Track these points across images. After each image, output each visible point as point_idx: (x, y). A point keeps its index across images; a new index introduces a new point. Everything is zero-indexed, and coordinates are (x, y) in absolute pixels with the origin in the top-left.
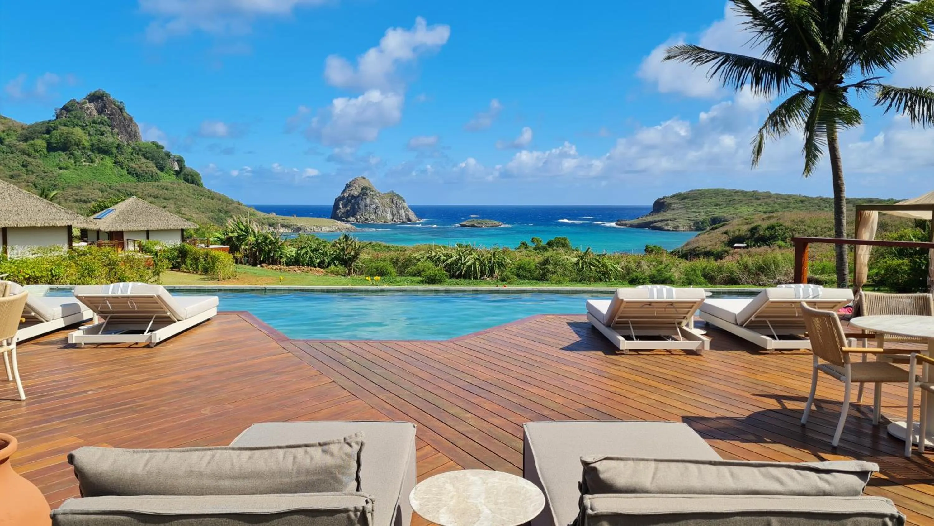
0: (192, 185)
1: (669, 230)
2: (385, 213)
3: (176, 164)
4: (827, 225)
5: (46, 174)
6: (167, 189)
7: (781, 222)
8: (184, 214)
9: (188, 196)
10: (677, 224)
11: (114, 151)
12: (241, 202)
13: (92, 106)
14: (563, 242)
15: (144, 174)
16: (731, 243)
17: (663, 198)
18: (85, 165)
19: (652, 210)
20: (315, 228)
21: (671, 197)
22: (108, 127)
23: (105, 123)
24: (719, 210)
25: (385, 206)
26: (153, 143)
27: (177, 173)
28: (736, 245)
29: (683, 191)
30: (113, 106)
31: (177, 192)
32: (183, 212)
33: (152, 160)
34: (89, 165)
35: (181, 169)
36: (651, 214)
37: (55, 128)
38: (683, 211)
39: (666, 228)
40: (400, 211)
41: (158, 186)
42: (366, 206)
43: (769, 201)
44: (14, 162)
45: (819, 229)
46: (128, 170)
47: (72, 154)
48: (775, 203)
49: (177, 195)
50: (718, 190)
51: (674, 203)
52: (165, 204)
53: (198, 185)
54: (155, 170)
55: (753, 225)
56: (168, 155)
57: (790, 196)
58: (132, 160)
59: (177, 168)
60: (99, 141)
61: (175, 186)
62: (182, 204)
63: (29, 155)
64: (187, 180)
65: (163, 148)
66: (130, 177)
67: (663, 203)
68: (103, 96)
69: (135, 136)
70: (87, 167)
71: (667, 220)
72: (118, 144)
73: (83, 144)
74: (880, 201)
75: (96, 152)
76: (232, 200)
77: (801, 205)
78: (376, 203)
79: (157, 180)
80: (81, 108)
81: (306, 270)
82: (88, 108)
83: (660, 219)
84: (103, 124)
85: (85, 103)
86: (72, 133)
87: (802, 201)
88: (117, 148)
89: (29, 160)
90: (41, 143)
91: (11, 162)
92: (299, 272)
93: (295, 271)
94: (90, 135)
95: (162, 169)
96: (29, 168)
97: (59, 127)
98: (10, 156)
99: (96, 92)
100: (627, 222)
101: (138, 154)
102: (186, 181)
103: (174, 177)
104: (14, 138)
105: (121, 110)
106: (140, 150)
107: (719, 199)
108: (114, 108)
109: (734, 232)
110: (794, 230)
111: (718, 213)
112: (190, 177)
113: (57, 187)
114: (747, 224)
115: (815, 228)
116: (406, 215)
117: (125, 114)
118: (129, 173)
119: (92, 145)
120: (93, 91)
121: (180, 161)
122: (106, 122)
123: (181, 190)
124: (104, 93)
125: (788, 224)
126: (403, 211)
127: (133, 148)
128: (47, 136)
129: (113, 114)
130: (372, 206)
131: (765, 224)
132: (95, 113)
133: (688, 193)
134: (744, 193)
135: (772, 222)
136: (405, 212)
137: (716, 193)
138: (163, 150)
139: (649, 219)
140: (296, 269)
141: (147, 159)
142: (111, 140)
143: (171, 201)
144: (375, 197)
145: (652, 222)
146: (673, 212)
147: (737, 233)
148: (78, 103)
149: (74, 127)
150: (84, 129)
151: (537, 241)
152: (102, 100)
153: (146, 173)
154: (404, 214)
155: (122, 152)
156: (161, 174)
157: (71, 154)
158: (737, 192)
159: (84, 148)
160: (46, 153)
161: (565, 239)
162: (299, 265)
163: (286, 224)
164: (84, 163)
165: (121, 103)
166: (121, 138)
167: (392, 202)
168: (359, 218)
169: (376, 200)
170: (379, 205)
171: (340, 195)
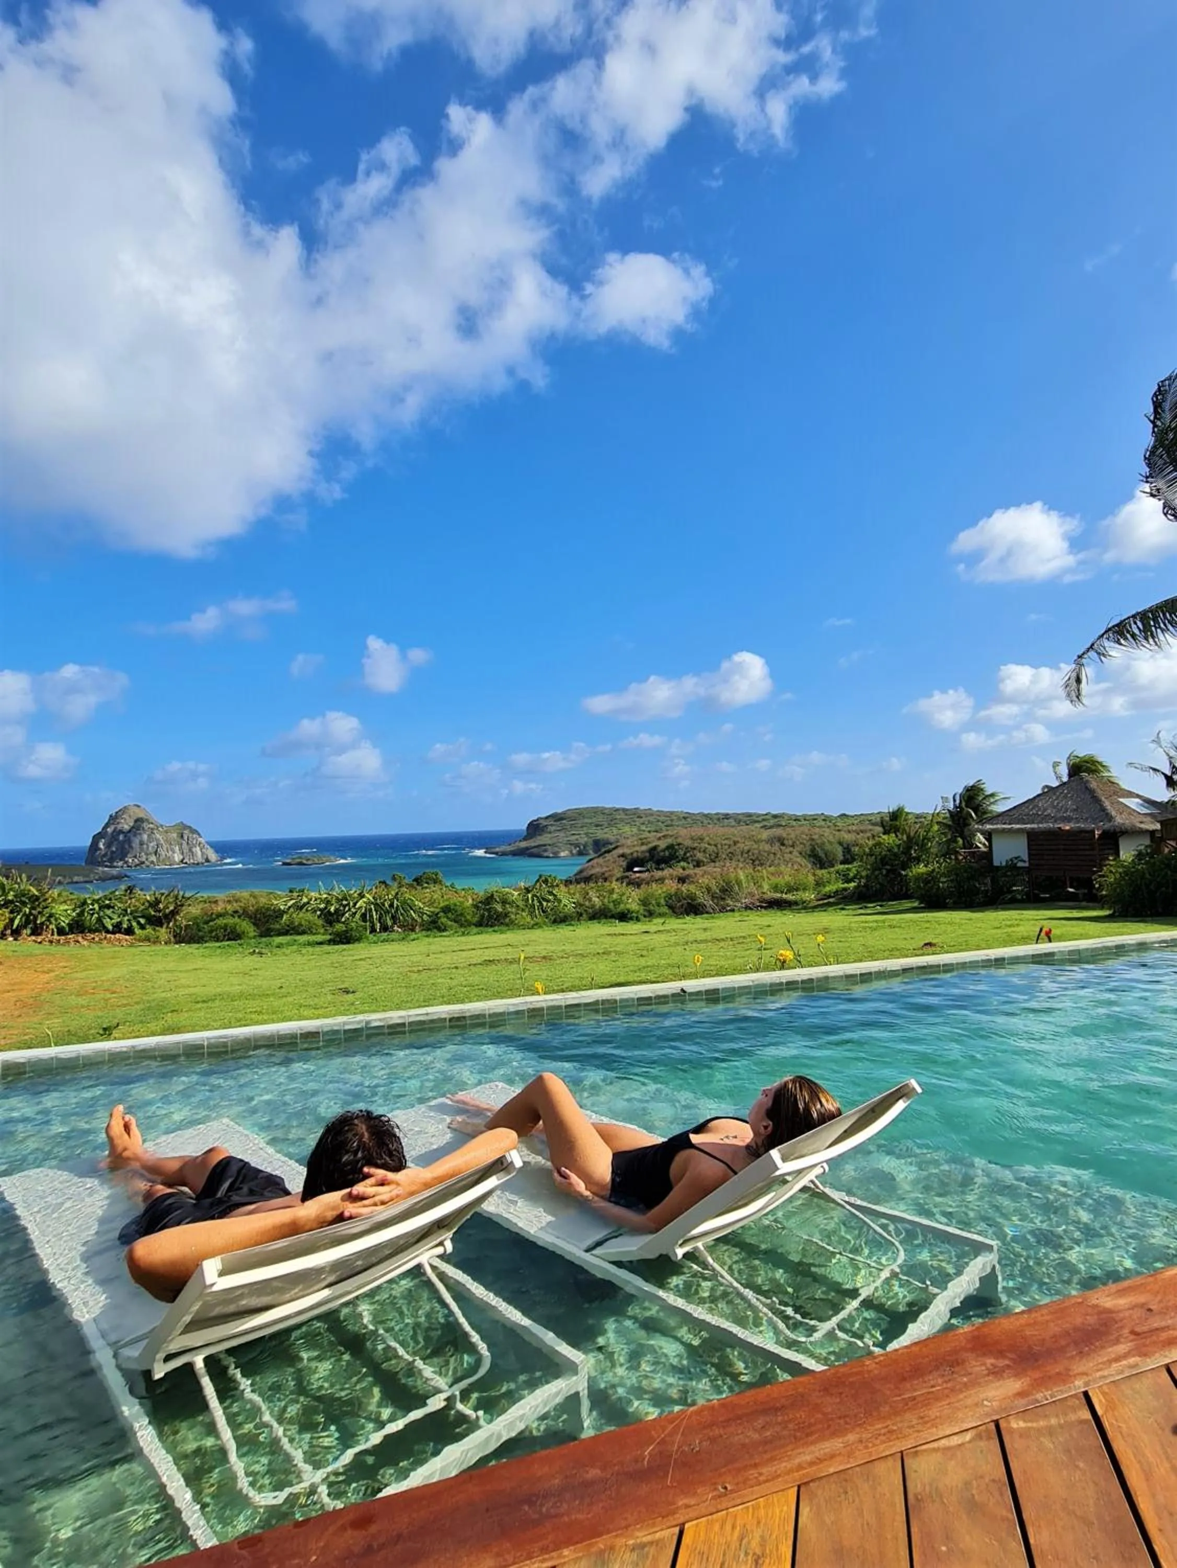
1: (547, 857)
2: (170, 853)
4: (726, 842)
7: (680, 840)
10: (556, 849)
14: (435, 877)
16: (629, 868)
17: (537, 820)
19: (525, 833)
21: (547, 818)
24: (600, 831)
25: (171, 844)
28: (636, 869)
29: (560, 811)
36: (525, 839)
38: (562, 834)
39: (546, 854)
40: (194, 850)
42: (141, 844)
43: (651, 819)
45: (719, 846)
48: (658, 821)
50: (597, 808)
51: (552, 825)
55: (651, 845)
57: (672, 813)
67: (538, 825)
71: (545, 845)
74: (759, 815)
77: (683, 821)
78: (157, 840)
81: (97, 939)
83: (536, 844)
87: (685, 818)
92: (85, 943)
93: (78, 942)
100: (497, 850)
107: (600, 819)
109: (632, 854)
110: (694, 849)
111: (600, 834)
114: (643, 844)
115: (716, 845)
116: (203, 854)
125: (688, 843)
126: (198, 848)
130: (152, 844)
131: (662, 844)
133: (564, 813)
134: (625, 810)
135: (669, 841)
136: (201, 850)
137: (596, 811)
139: (524, 844)
140: (80, 939)
144: (155, 832)
145: (527, 849)
146: (549, 835)
147: (635, 855)
151: (401, 877)
154: (199, 853)
158: (617, 810)
162: (82, 932)
167: (182, 837)
168: (130, 860)
169: (158, 836)
170: (162, 842)
171: (100, 830)
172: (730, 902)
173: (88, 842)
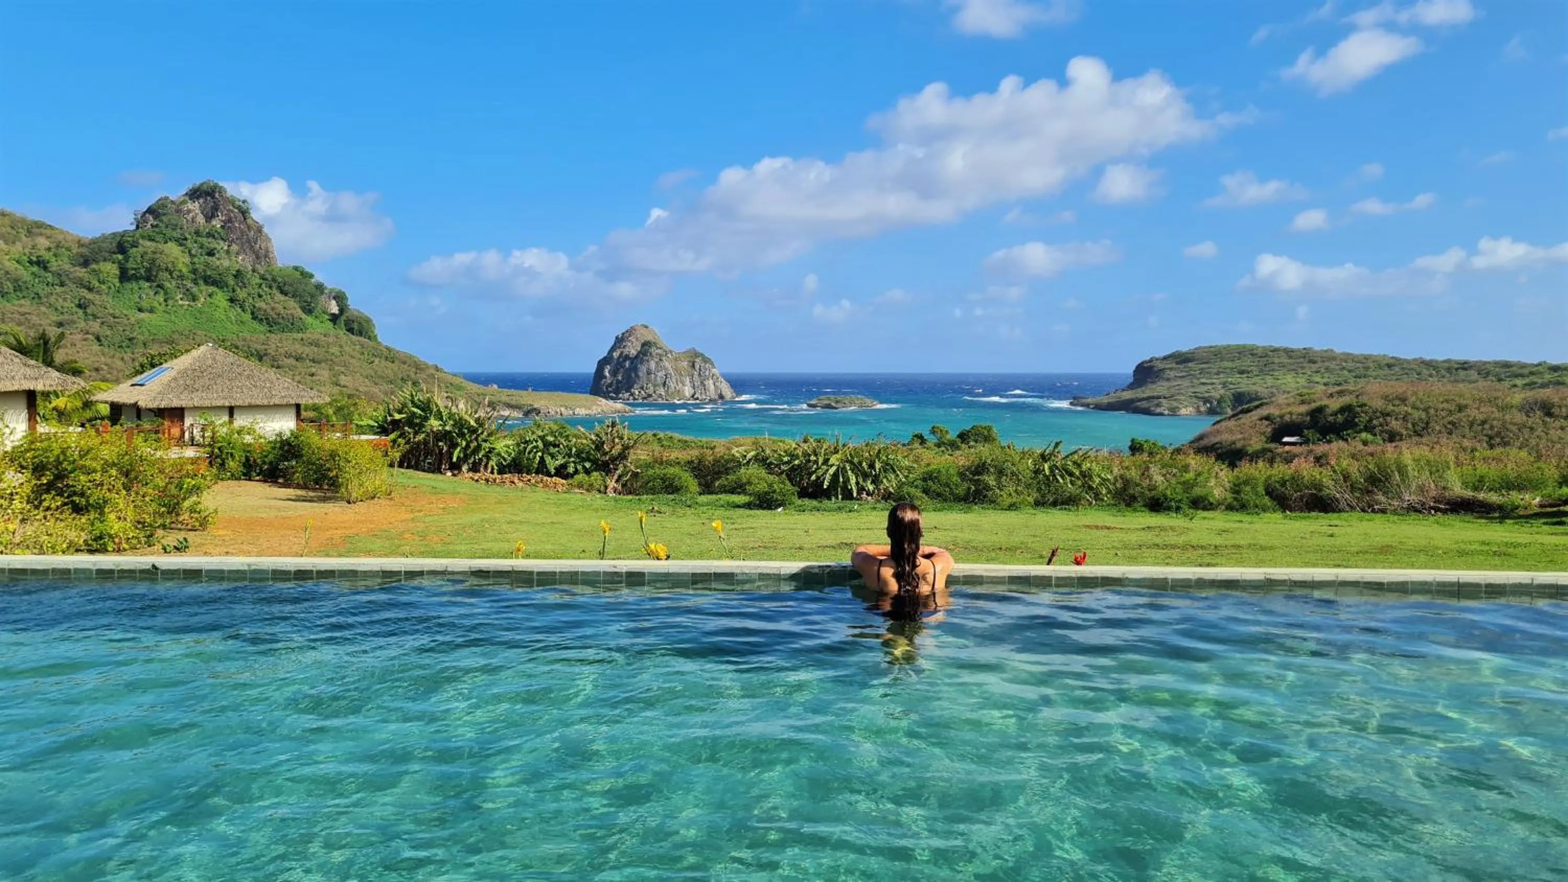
0: (362, 339)
1: (1161, 414)
2: (680, 385)
3: (334, 302)
4: (1445, 405)
5: (117, 320)
6: (317, 345)
7: (1364, 399)
8: (344, 386)
9: (352, 357)
10: (1175, 404)
11: (231, 282)
12: (439, 366)
13: (194, 206)
14: (986, 433)
15: (281, 321)
16: (1276, 437)
17: (1151, 361)
18: (182, 306)
19: (1131, 380)
20: (563, 409)
21: (1165, 358)
22: (221, 242)
23: (216, 235)
24: (1245, 381)
25: (681, 375)
26: (296, 268)
27: (334, 318)
28: (1286, 439)
29: (1185, 349)
30: (231, 207)
31: (335, 350)
32: (342, 383)
33: (293, 296)
34: (189, 305)
35: (342, 311)
36: (1131, 387)
37: (135, 245)
38: (1186, 383)
39: (1158, 410)
40: (706, 383)
41: (302, 339)
42: (649, 372)
43: (1332, 365)
44: (65, 300)
45: (1432, 411)
46: (252, 313)
47: (160, 286)
48: (1344, 368)
49: (333, 354)
50: (1244, 346)
51: (1171, 369)
52: (314, 370)
53: (369, 338)
54: (299, 312)
55: (1314, 405)
56: (320, 287)
57: (1367, 358)
58: (260, 296)
59: (335, 309)
60: (207, 265)
61: (331, 340)
62: (343, 369)
63: (90, 290)
64: (351, 330)
65: (312, 276)
66: (255, 324)
67: (1152, 367)
68: (214, 191)
69: (266, 256)
70: (186, 307)
71: (1158, 397)
72: (238, 271)
73: (180, 271)
74: (1524, 366)
75: (201, 282)
76: (426, 364)
77: (1387, 371)
78: (666, 369)
79: (300, 330)
80: (178, 211)
81: (533, 481)
82: (189, 211)
83: (1145, 396)
84: (214, 237)
85: (184, 202)
86: (161, 253)
87: (1389, 366)
88: (235, 276)
89: (89, 296)
90: (110, 269)
91: (61, 300)
92: (521, 484)
93: (513, 482)
94: (191, 255)
95: (309, 311)
96: (89, 311)
97: (141, 241)
98: (59, 289)
99: (202, 184)
100: (1089, 400)
101: (270, 287)
102: (348, 330)
103: (330, 324)
104: (66, 260)
105: (244, 213)
106: (274, 280)
107: (1247, 362)
108: (232, 211)
109: (1282, 417)
110: (1388, 415)
111: (1245, 385)
112: (356, 326)
113: (135, 341)
114: (1303, 402)
115: (1426, 410)
116: (716, 388)
117: (249, 221)
118: (254, 318)
119: (194, 271)
120: (198, 184)
121: (340, 298)
122: (219, 233)
123: (341, 346)
124: (216, 186)
125: (1378, 404)
126: (711, 382)
127: (263, 278)
128: (120, 257)
129: (230, 221)
130: (659, 374)
131: (1335, 404)
132: (201, 219)
133: (1192, 353)
134: (1288, 352)
135: (1346, 400)
136: (714, 383)
137: (1243, 352)
138: (313, 280)
139: (1127, 395)
140: (516, 481)
141: (286, 295)
142: (226, 263)
143: (323, 364)
144: (664, 358)
145: (1132, 401)
146: (1165, 384)
147: (1287, 418)
148: (172, 202)
149: (166, 242)
150: (181, 245)
151: (941, 431)
152: (213, 197)
153: (283, 318)
154: (712, 387)
155: (244, 284)
156: (309, 319)
157: (158, 286)
158: (1275, 350)
159: (182, 277)
160: (118, 285)
161: (989, 429)
162: (520, 472)
163: (514, 403)
164: (180, 302)
165: (244, 202)
166: (243, 260)
167: (693, 366)
168: (637, 393)
169: (667, 364)
170: (671, 371)
171: (606, 354)
172: (1381, 497)
173: (592, 369)
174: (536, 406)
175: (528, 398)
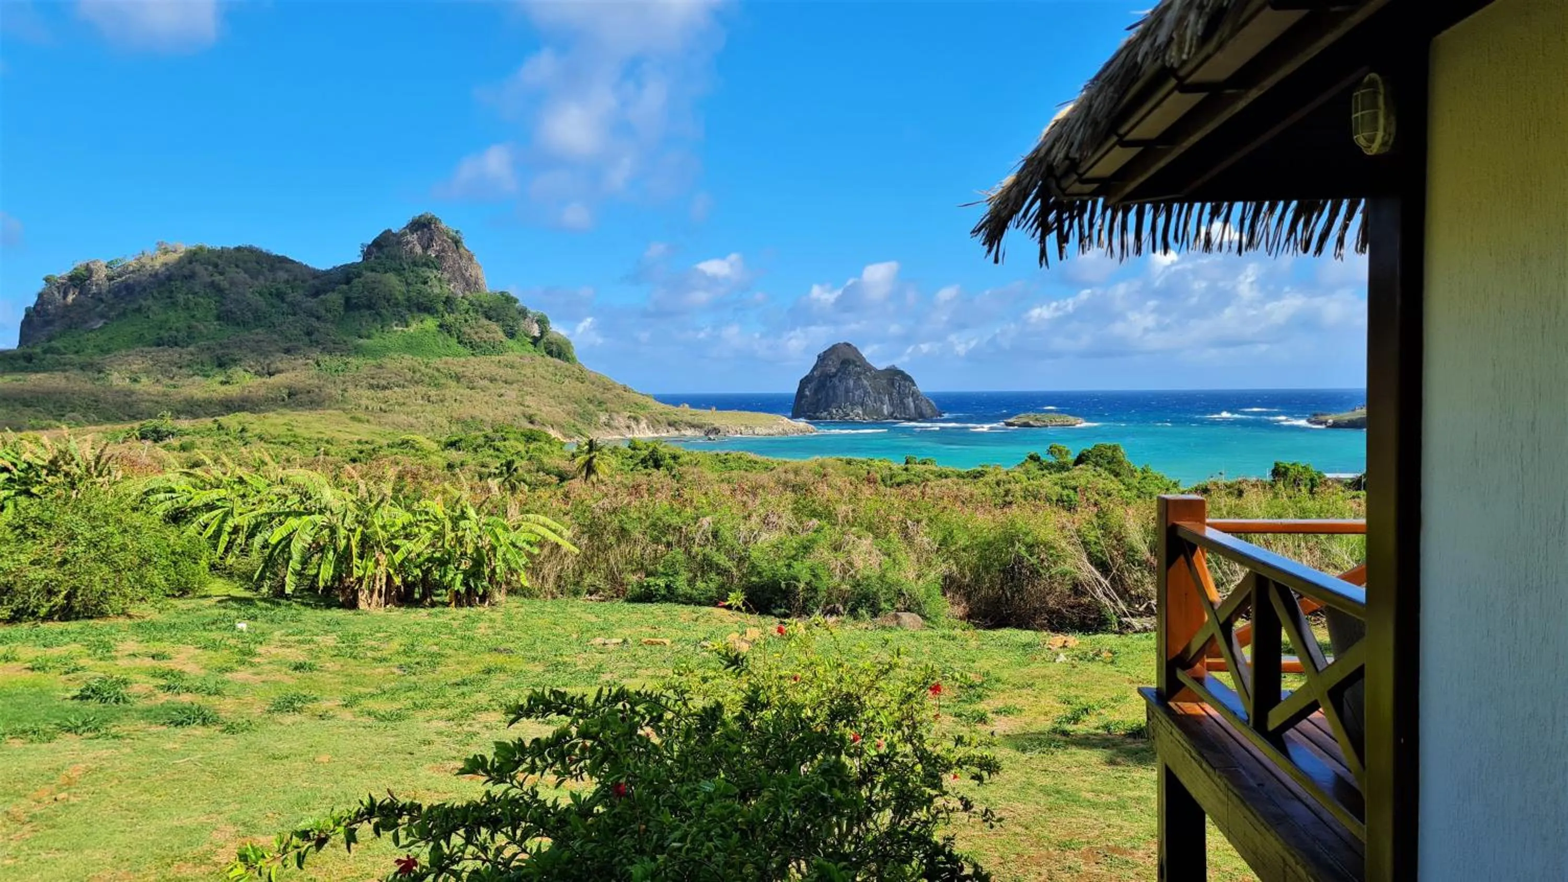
0: (557, 361)
2: (879, 404)
3: (536, 326)
5: (336, 346)
6: (512, 367)
8: (528, 407)
9: (543, 378)
11: (440, 307)
12: (629, 386)
13: (413, 238)
14: (1110, 453)
15: (483, 344)
18: (396, 331)
20: (742, 428)
22: (435, 271)
23: (431, 265)
25: (879, 393)
26: (502, 294)
27: (535, 341)
30: (445, 238)
31: (528, 371)
32: (526, 403)
33: (497, 321)
34: (402, 331)
35: (542, 333)
37: (359, 275)
40: (905, 401)
41: (499, 362)
42: (847, 391)
44: (295, 328)
46: (458, 338)
47: (379, 314)
49: (525, 375)
52: (503, 391)
53: (568, 360)
54: (501, 335)
56: (523, 313)
58: (466, 321)
59: (537, 333)
60: (420, 292)
61: (526, 361)
62: (531, 390)
63: (318, 318)
64: (550, 353)
65: (516, 301)
66: (460, 348)
68: (430, 223)
69: (476, 283)
70: (399, 333)
72: (447, 298)
73: (397, 299)
75: (415, 309)
76: (613, 384)
78: (864, 387)
79: (500, 353)
80: (399, 243)
82: (408, 243)
84: (429, 267)
85: (405, 234)
86: (380, 282)
88: (445, 303)
89: (316, 324)
90: (335, 298)
91: (292, 328)
94: (408, 284)
95: (511, 335)
96: (313, 337)
97: (364, 272)
98: (291, 318)
99: (420, 217)
100: (1329, 417)
101: (477, 312)
102: (548, 353)
103: (531, 347)
104: (301, 292)
105: (457, 242)
106: (481, 306)
108: (446, 242)
112: (554, 348)
113: (349, 366)
116: (916, 407)
117: (461, 250)
118: (460, 342)
119: (409, 300)
120: (417, 215)
121: (542, 322)
122: (433, 262)
123: (534, 368)
124: (432, 218)
126: (911, 399)
127: (471, 303)
128: (345, 287)
129: (443, 250)
130: (857, 393)
132: (418, 250)
136: (914, 402)
138: (517, 305)
141: (490, 320)
142: (437, 290)
143: (515, 385)
144: (862, 377)
148: (394, 235)
149: (386, 272)
150: (400, 275)
151: (1059, 451)
152: (430, 229)
153: (485, 342)
154: (912, 404)
155: (452, 309)
156: (510, 343)
157: (377, 313)
159: (397, 305)
160: (342, 313)
161: (1115, 449)
163: (696, 422)
164: (395, 328)
165: (457, 232)
166: (454, 287)
167: (893, 384)
168: (834, 411)
169: (865, 382)
170: (870, 389)
171: (807, 373)
173: (793, 389)
174: (716, 425)
175: (712, 417)
